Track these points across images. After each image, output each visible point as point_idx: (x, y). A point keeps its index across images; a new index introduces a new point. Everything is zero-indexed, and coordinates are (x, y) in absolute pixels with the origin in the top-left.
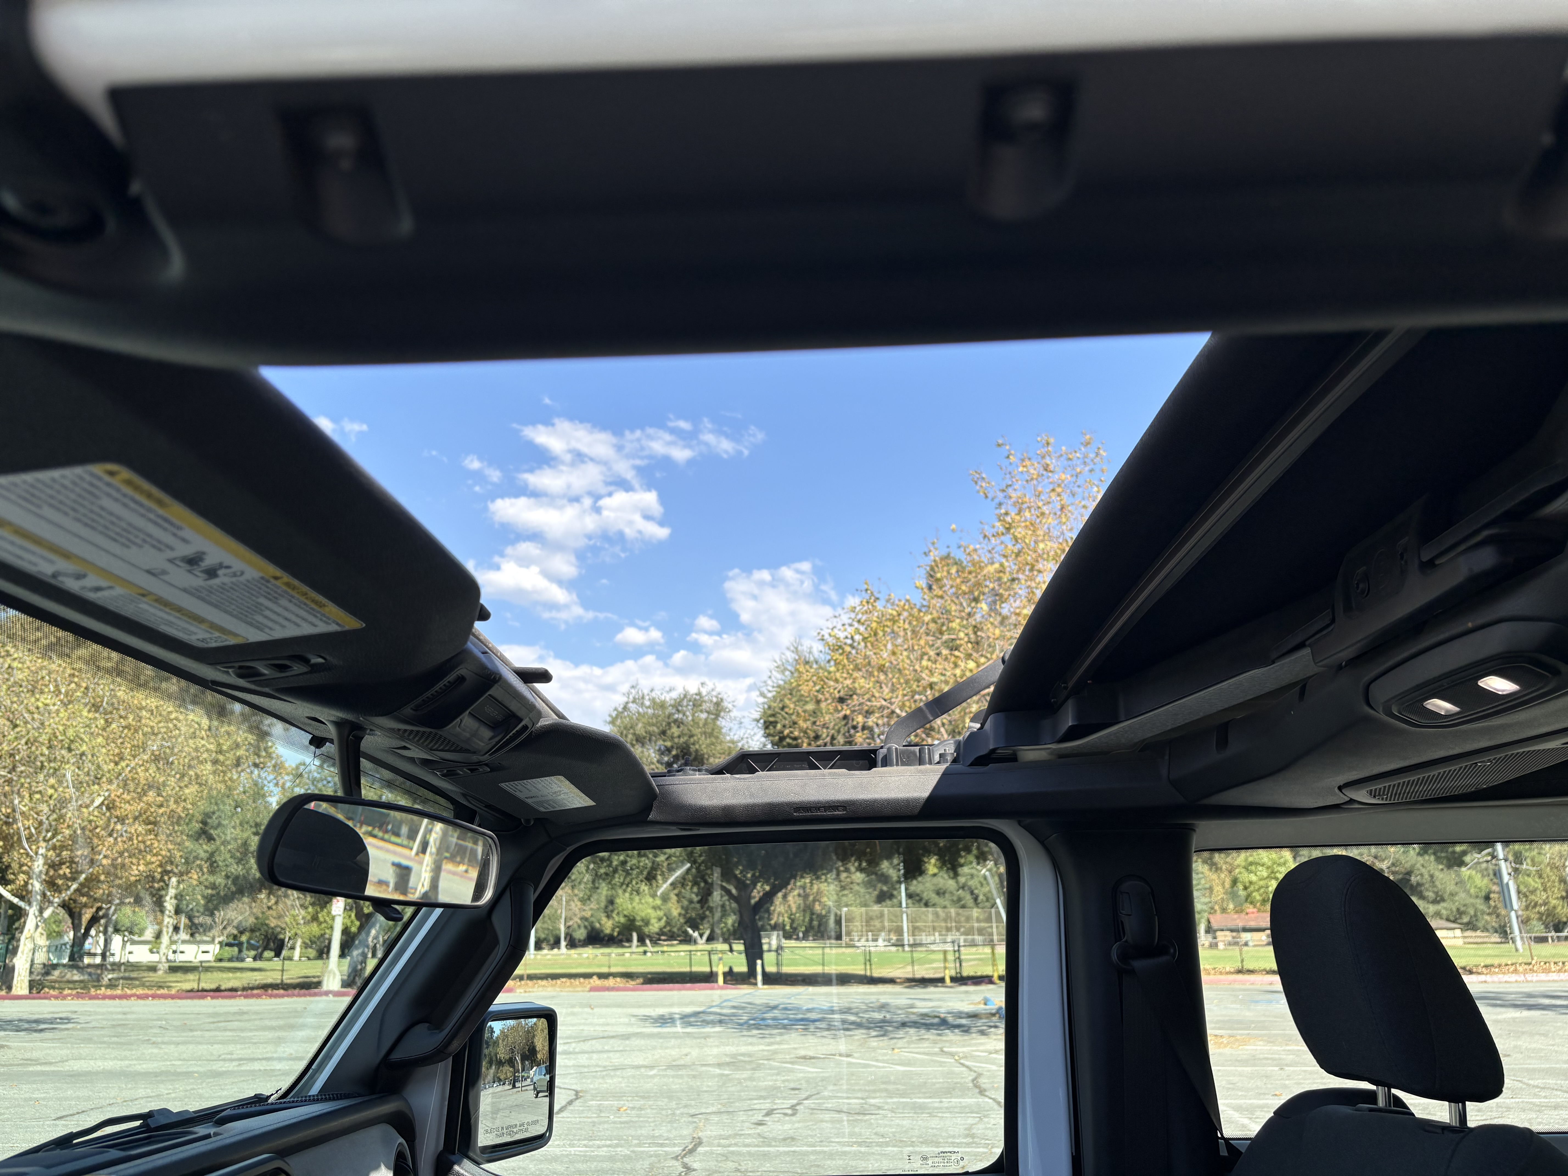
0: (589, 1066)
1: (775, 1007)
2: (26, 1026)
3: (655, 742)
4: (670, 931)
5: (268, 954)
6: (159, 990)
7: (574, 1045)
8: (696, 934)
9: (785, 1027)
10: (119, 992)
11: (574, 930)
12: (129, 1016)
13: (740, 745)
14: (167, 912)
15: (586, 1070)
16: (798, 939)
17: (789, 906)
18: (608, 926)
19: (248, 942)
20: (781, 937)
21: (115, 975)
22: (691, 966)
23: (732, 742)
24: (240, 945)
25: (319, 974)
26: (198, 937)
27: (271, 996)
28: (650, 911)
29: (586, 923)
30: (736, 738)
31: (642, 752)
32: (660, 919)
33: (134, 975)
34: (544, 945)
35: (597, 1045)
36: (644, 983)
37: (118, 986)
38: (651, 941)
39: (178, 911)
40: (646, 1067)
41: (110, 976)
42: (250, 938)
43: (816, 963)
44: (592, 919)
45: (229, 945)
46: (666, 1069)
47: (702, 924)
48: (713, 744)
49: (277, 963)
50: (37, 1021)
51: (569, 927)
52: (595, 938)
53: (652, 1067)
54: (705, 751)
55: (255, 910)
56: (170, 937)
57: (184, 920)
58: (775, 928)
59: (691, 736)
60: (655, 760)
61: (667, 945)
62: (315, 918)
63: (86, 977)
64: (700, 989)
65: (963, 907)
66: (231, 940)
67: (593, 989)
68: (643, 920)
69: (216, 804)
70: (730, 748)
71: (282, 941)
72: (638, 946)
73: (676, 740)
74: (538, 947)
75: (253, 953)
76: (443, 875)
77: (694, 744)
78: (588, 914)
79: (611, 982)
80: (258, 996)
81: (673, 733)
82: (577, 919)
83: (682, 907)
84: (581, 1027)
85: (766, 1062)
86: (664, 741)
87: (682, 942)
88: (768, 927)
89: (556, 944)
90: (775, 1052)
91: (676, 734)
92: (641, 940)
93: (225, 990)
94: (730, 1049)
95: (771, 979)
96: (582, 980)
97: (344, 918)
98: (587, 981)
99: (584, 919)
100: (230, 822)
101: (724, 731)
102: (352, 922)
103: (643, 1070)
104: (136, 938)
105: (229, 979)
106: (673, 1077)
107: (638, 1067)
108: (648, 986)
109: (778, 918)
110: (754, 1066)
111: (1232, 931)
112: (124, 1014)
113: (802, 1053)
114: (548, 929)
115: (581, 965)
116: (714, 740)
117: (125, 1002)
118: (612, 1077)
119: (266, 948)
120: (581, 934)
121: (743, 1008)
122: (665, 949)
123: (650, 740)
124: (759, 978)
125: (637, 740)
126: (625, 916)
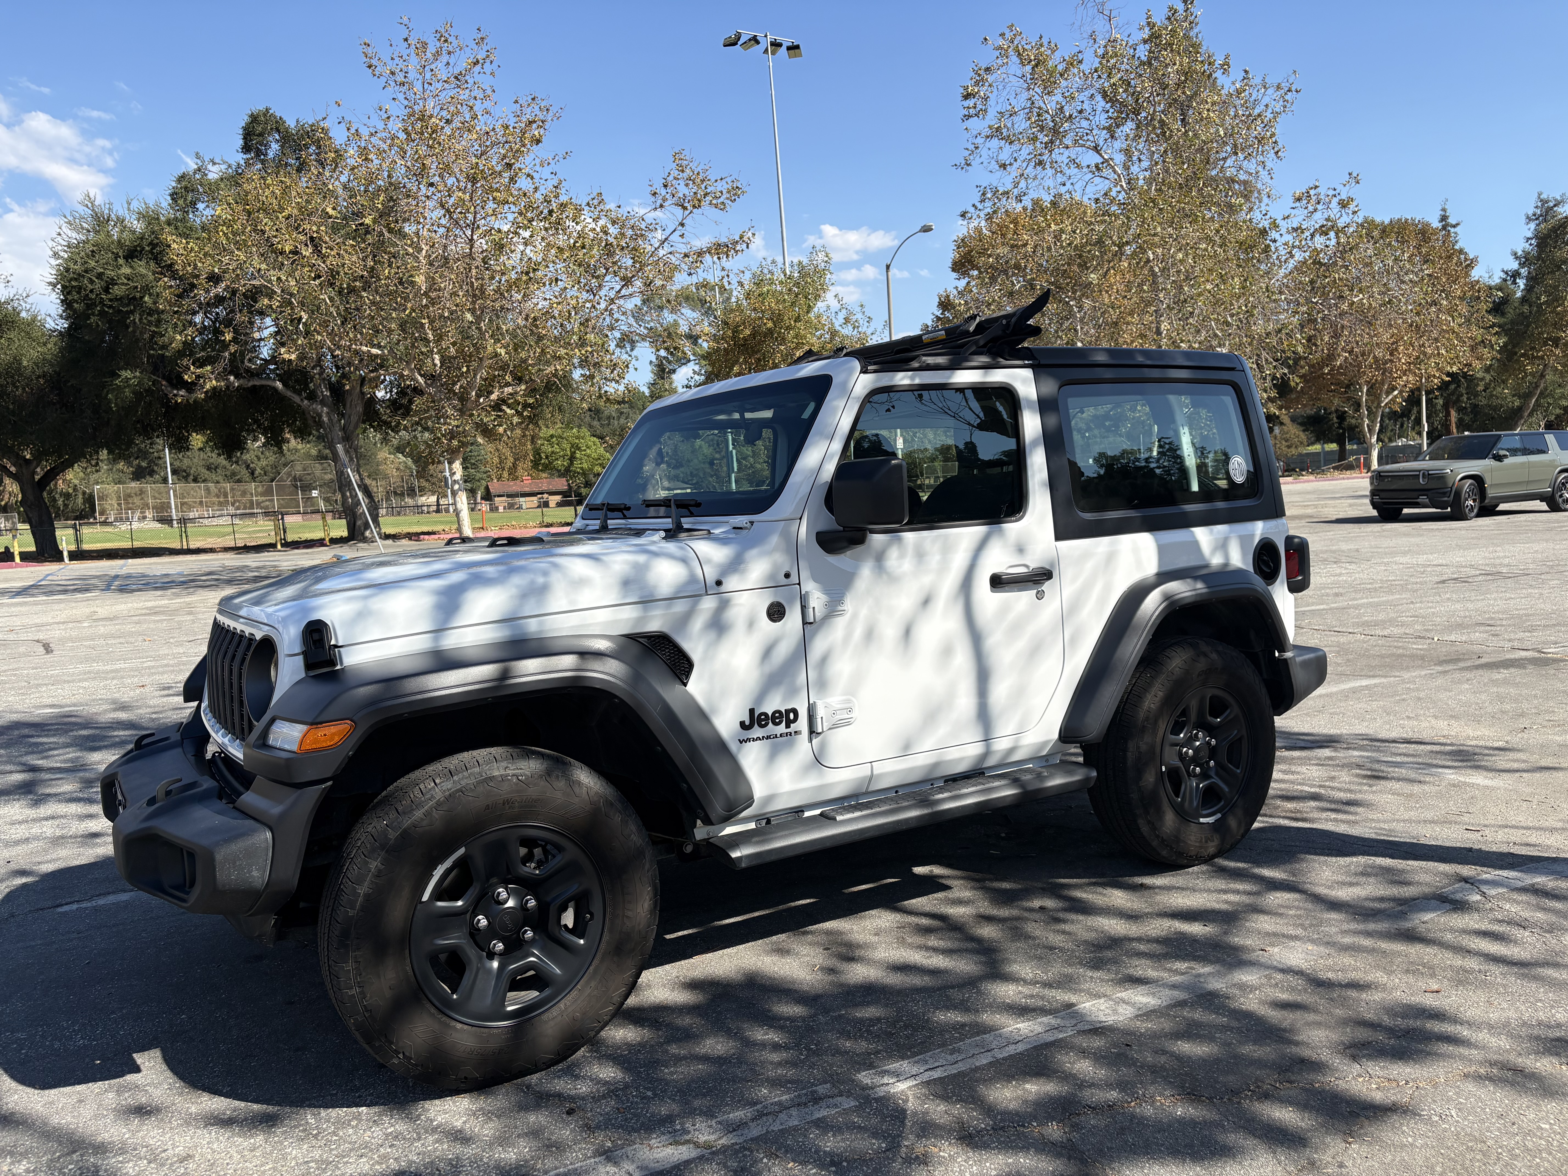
1: (117, 577)
65: (239, 481)
95: (81, 556)
111: (508, 496)
121: (83, 579)
124: (66, 555)
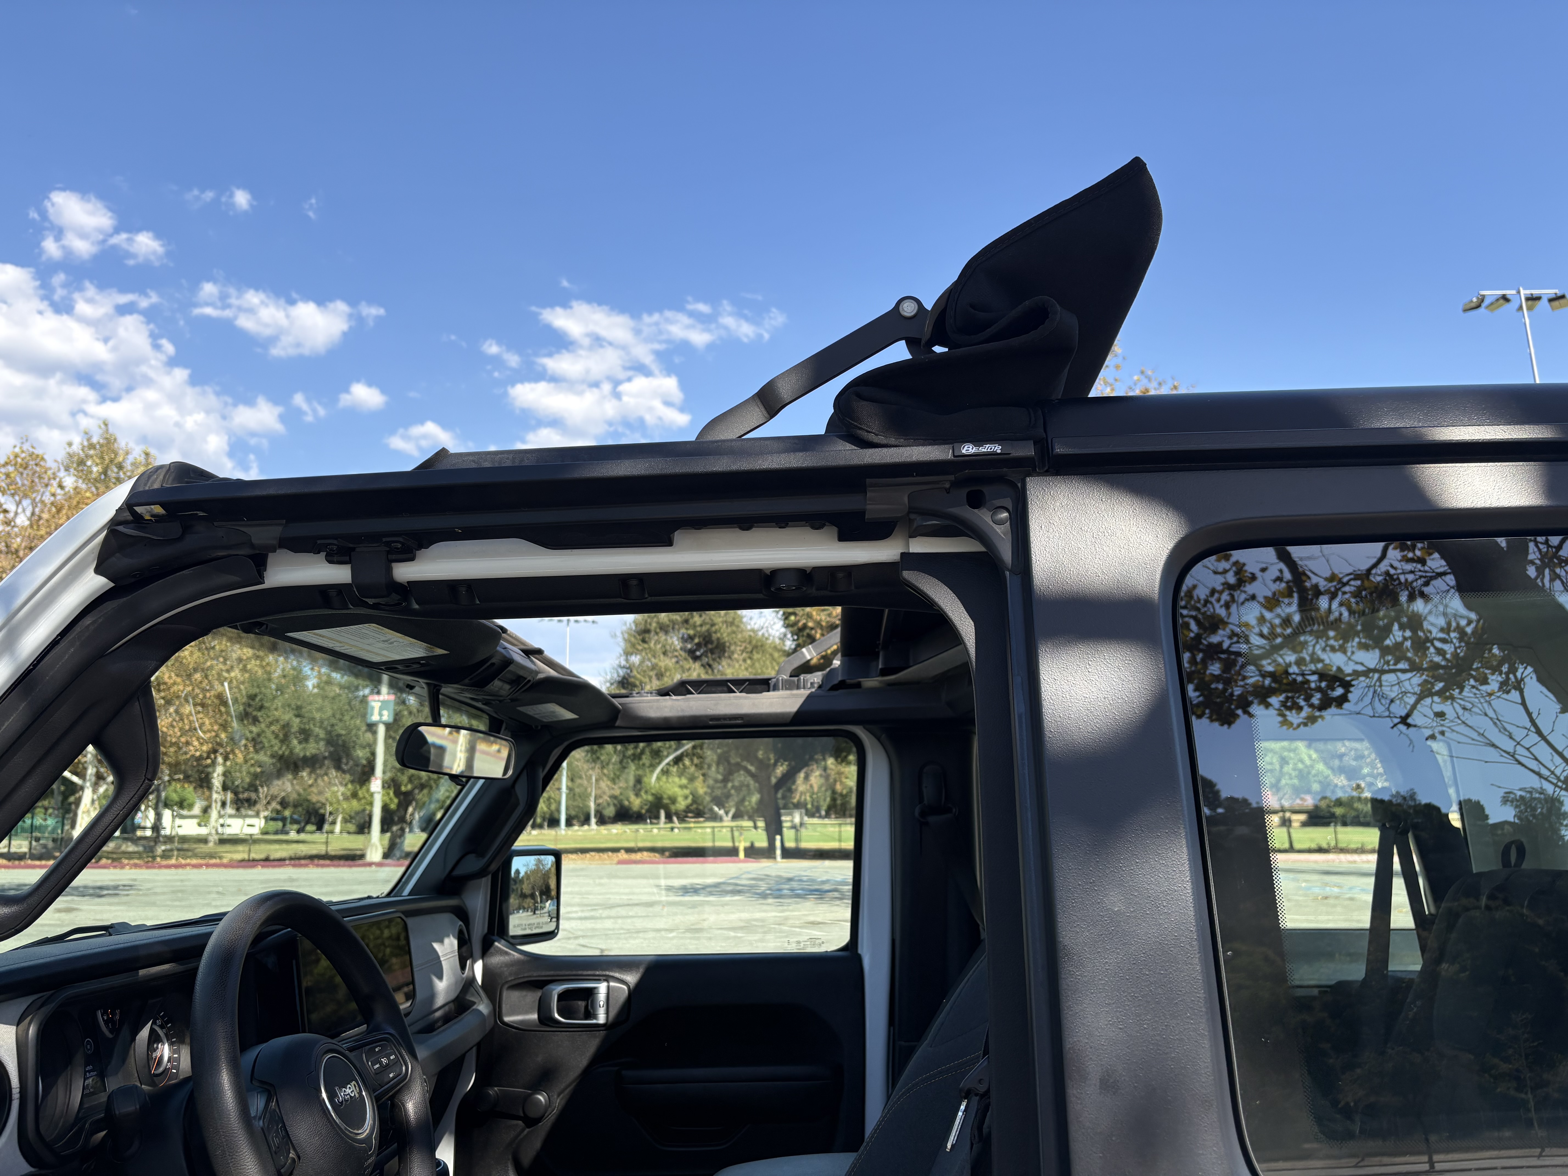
0: (613, 929)
1: (790, 880)
2: (91, 891)
3: (679, 630)
4: (697, 809)
5: (310, 828)
6: (210, 860)
7: (600, 911)
8: (722, 812)
9: (798, 896)
10: (173, 861)
11: (604, 808)
12: (187, 883)
13: (760, 633)
14: (215, 788)
15: (611, 932)
16: (820, 817)
17: (811, 786)
18: (636, 803)
19: (291, 817)
20: (804, 814)
21: (168, 847)
22: (714, 841)
23: (753, 630)
24: (284, 820)
25: (361, 847)
26: (243, 811)
27: (318, 866)
28: (677, 790)
29: (616, 802)
30: (756, 627)
31: (666, 640)
32: (686, 797)
33: (186, 846)
34: (575, 822)
35: (622, 911)
36: (671, 856)
37: (173, 856)
38: (678, 818)
39: (225, 788)
40: (666, 930)
41: (163, 848)
42: (293, 813)
43: (833, 839)
44: (621, 797)
45: (273, 819)
46: (684, 933)
47: (727, 802)
48: (734, 632)
49: (319, 837)
50: (101, 888)
51: (599, 805)
52: (624, 815)
53: (671, 930)
54: (726, 639)
55: (297, 787)
56: (219, 812)
57: (229, 796)
58: (797, 806)
59: (713, 625)
60: (678, 647)
61: (695, 822)
62: (355, 795)
63: (141, 849)
64: (722, 862)
66: (274, 815)
67: (620, 862)
68: (670, 798)
69: (258, 687)
70: (750, 636)
71: (323, 816)
72: (666, 823)
73: (699, 629)
74: (569, 823)
75: (296, 827)
76: (477, 755)
77: (715, 632)
78: (617, 792)
79: (638, 856)
80: (306, 866)
81: (695, 622)
82: (606, 798)
83: (708, 787)
84: (608, 896)
85: (777, 926)
86: (687, 629)
87: (708, 819)
88: (791, 806)
89: (586, 821)
90: (786, 918)
91: (698, 623)
92: (669, 818)
93: (274, 860)
94: (745, 915)
95: (788, 854)
96: (610, 854)
97: (383, 795)
98: (615, 854)
99: (614, 797)
100: (272, 704)
101: (745, 620)
102: (391, 799)
103: (663, 933)
104: (185, 812)
105: (276, 850)
106: (691, 938)
107: (658, 930)
108: (673, 859)
109: (800, 797)
110: (766, 929)
112: (182, 881)
113: (812, 919)
114: (579, 807)
115: (610, 840)
116: (734, 628)
117: (180, 871)
118: (635, 938)
119: (308, 822)
120: (610, 811)
121: (762, 880)
122: (692, 825)
123: (673, 628)
124: (778, 852)
125: (661, 628)
126: (653, 794)
